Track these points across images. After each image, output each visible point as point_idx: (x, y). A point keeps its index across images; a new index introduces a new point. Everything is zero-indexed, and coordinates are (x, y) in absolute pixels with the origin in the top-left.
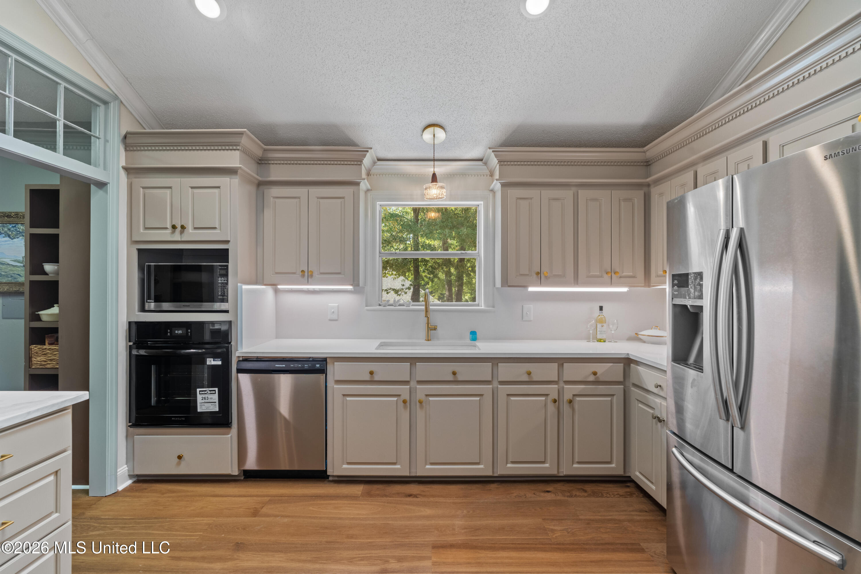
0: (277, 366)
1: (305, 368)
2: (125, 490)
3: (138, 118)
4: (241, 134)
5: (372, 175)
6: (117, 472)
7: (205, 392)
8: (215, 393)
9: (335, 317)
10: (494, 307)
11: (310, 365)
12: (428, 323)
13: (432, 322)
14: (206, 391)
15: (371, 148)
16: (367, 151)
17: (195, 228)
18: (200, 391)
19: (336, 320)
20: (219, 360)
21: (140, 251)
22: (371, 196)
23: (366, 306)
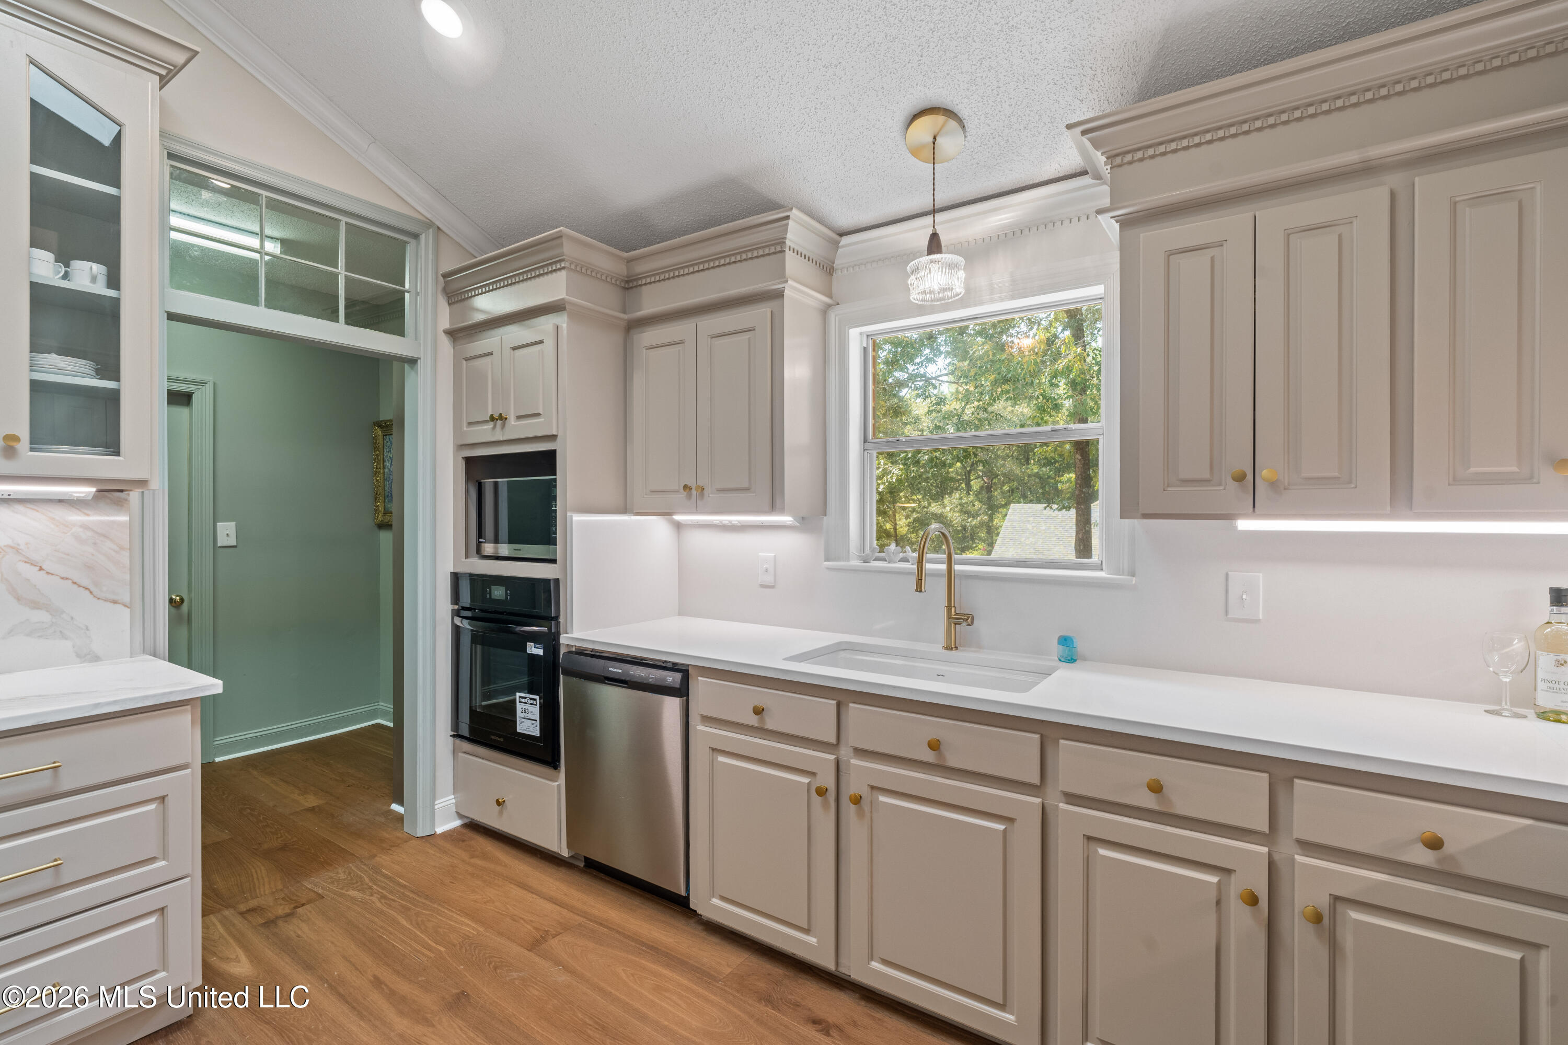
0: (610, 669)
1: (650, 680)
3: (465, 246)
5: (839, 272)
6: (434, 805)
7: (525, 701)
8: (536, 705)
9: (769, 579)
10: (1133, 575)
11: (658, 676)
12: (949, 607)
13: (963, 606)
14: (525, 698)
17: (519, 418)
18: (520, 697)
19: (772, 587)
20: (540, 646)
21: (469, 461)
22: (837, 318)
23: (827, 559)
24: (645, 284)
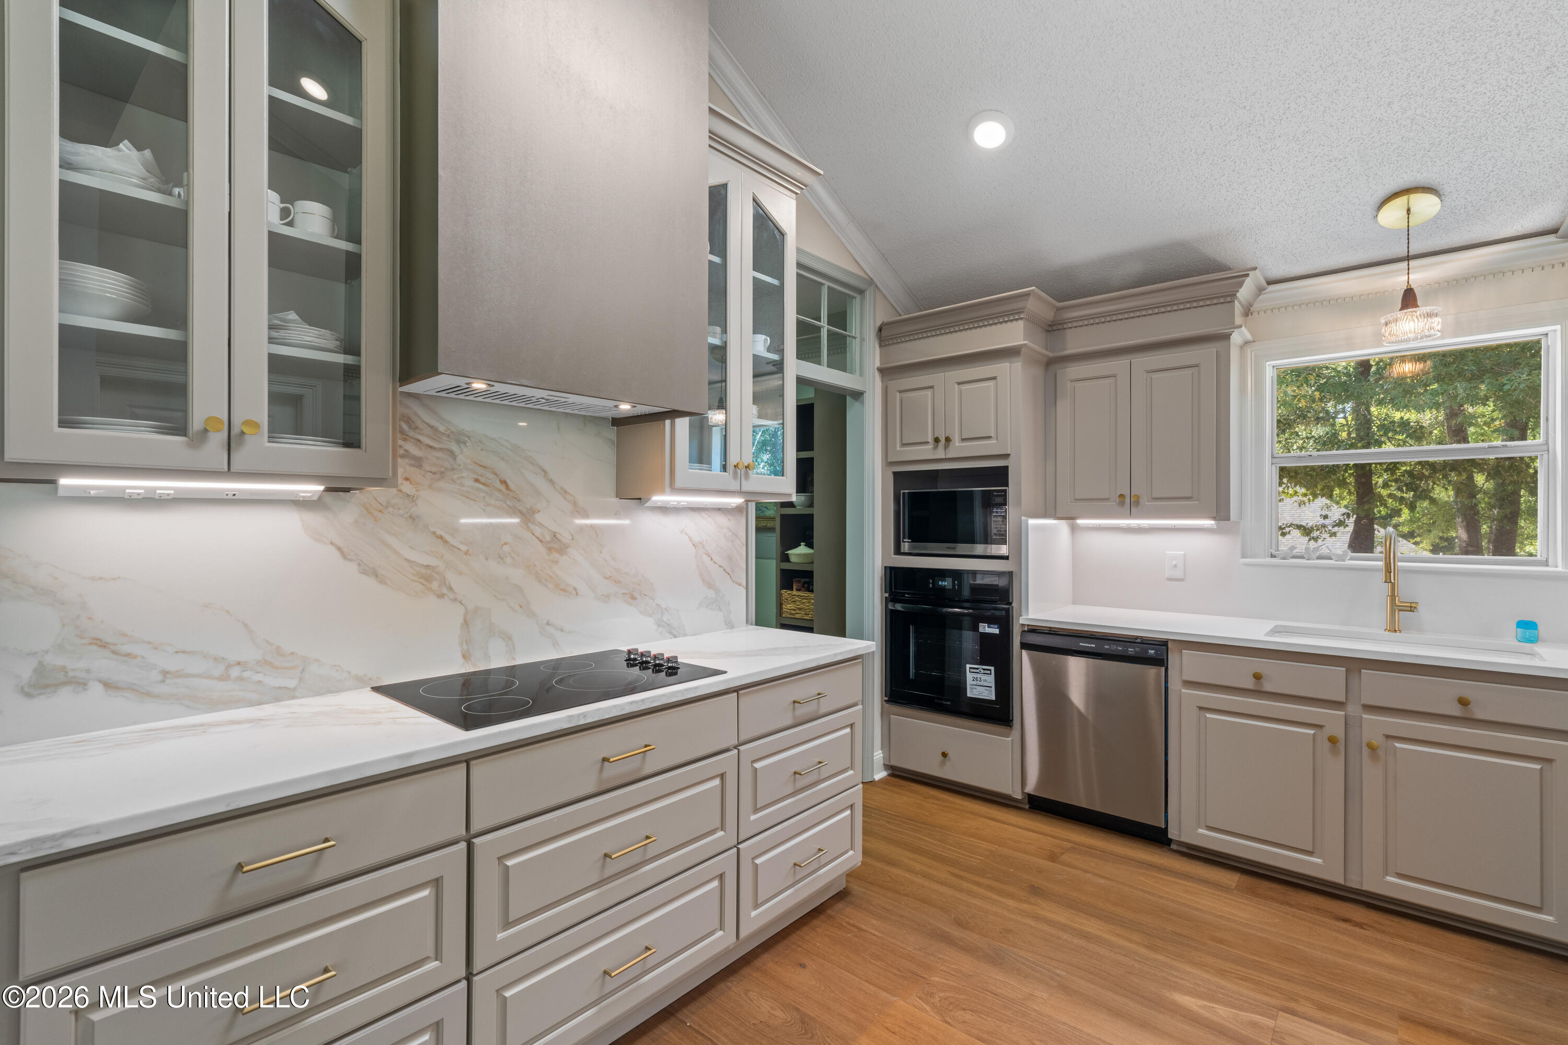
0: (1082, 644)
1: (1130, 653)
2: (881, 781)
3: (892, 301)
4: (1027, 295)
5: (1255, 314)
6: (873, 756)
7: (977, 671)
8: (991, 674)
9: (1178, 574)
11: (1137, 649)
12: (1393, 596)
14: (978, 669)
15: (1255, 269)
16: (1247, 275)
17: (963, 440)
18: (970, 668)
19: (1182, 580)
20: (996, 626)
21: (896, 475)
22: (1253, 353)
23: (1243, 557)
24: (1070, 328)
